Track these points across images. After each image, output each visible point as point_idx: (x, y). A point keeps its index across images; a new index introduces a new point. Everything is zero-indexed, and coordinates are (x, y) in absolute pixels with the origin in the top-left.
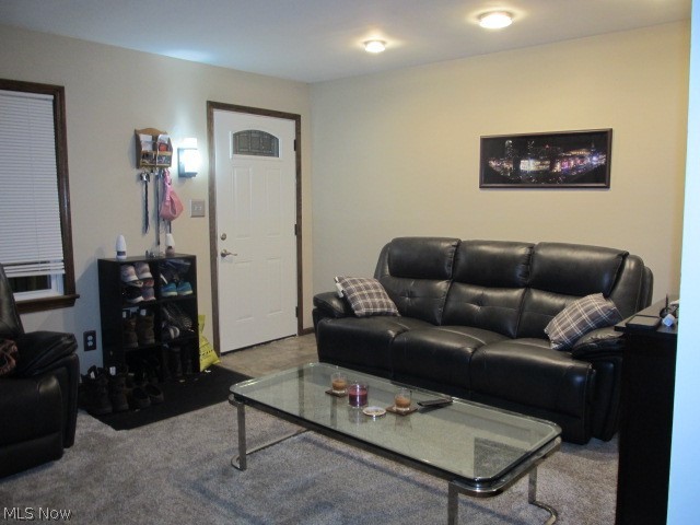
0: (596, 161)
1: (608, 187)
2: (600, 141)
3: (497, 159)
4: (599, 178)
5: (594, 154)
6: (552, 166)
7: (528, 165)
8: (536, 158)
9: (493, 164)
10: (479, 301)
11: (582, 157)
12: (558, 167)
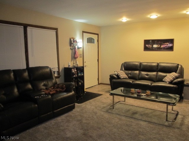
0: (170, 45)
1: (173, 51)
2: (171, 41)
3: (148, 44)
4: (171, 49)
5: (170, 44)
6: (161, 46)
7: (155, 46)
8: (157, 44)
9: (147, 46)
10: (147, 75)
11: (167, 44)
12: (162, 46)
